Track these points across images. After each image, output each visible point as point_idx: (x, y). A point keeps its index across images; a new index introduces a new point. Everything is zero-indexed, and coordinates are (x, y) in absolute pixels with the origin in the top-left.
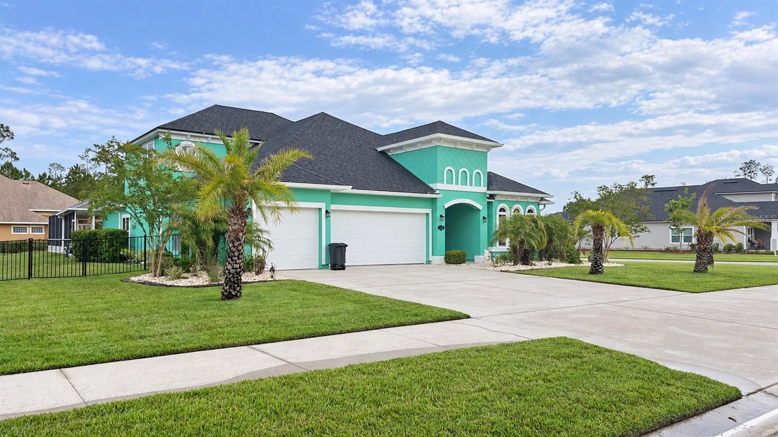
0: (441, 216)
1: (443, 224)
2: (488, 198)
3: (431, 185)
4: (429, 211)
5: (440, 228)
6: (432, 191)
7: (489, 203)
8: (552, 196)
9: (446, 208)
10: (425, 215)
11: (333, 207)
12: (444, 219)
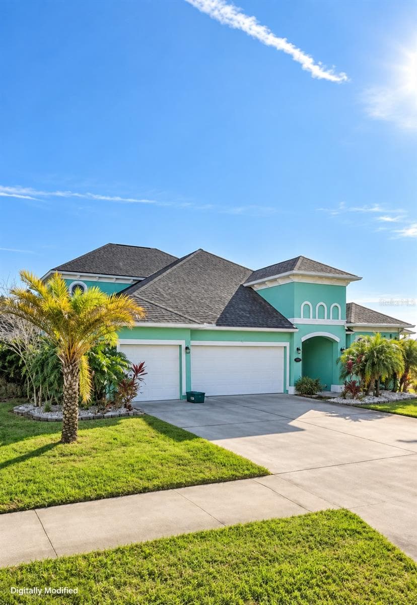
0: (298, 349)
1: (300, 356)
2: (347, 330)
3: (290, 320)
4: (287, 344)
5: (297, 360)
6: (291, 326)
7: (347, 335)
8: (414, 326)
9: (303, 341)
10: (283, 348)
11: (193, 343)
12: (301, 352)
